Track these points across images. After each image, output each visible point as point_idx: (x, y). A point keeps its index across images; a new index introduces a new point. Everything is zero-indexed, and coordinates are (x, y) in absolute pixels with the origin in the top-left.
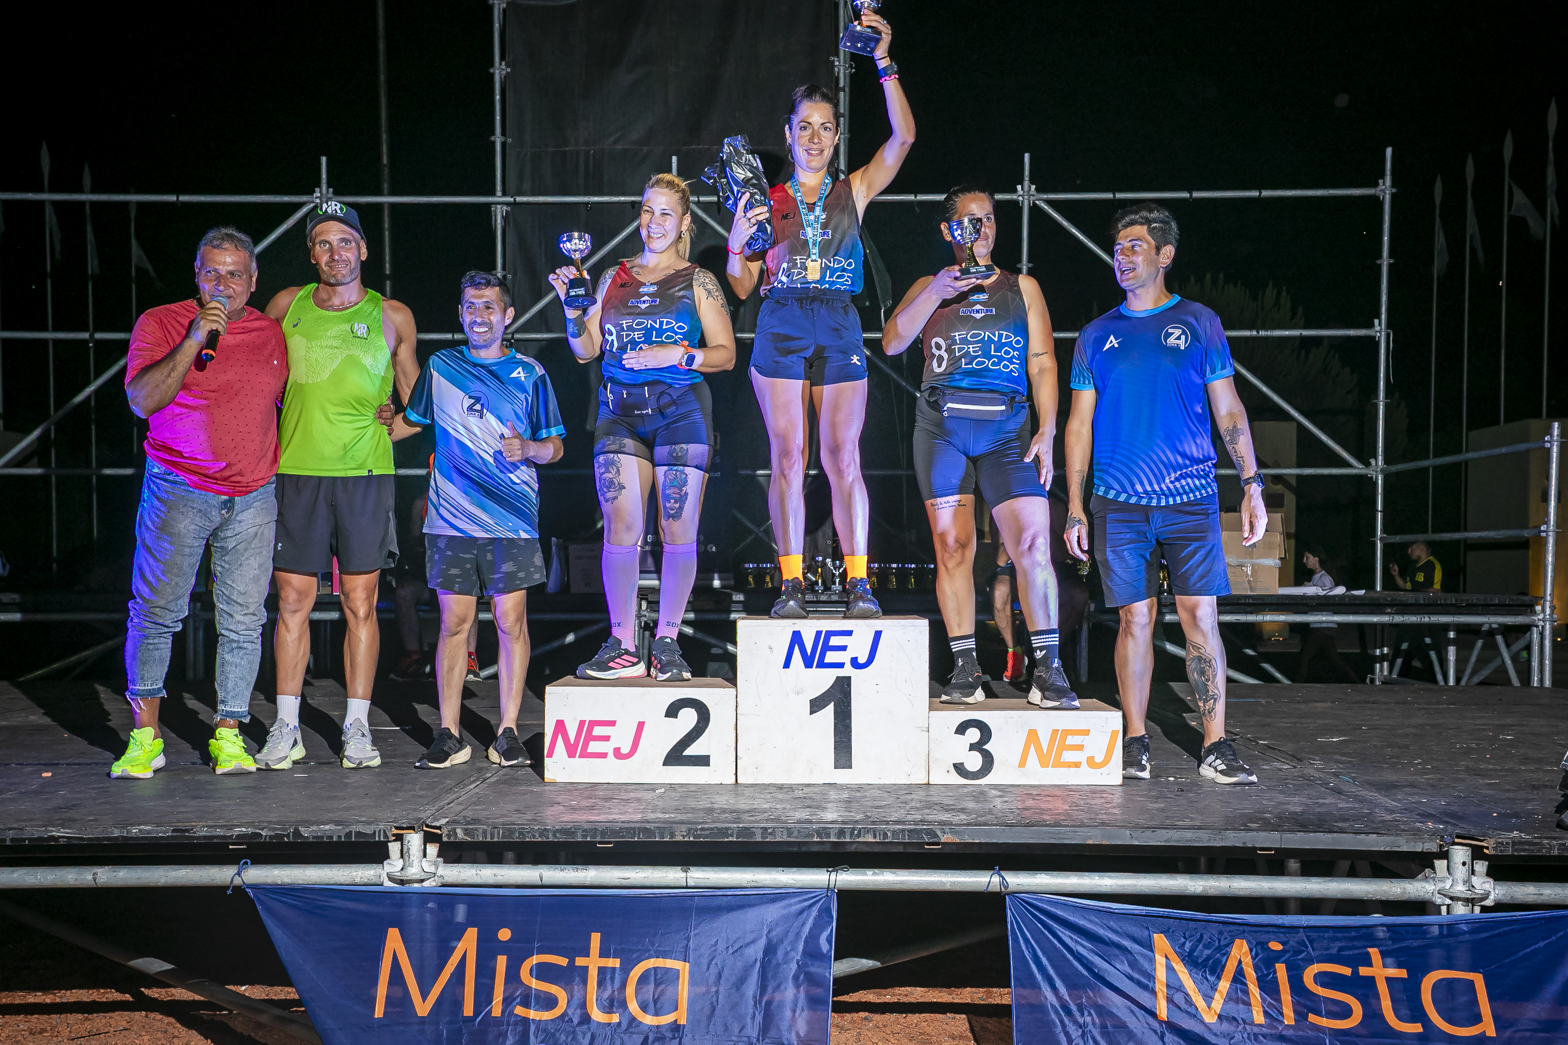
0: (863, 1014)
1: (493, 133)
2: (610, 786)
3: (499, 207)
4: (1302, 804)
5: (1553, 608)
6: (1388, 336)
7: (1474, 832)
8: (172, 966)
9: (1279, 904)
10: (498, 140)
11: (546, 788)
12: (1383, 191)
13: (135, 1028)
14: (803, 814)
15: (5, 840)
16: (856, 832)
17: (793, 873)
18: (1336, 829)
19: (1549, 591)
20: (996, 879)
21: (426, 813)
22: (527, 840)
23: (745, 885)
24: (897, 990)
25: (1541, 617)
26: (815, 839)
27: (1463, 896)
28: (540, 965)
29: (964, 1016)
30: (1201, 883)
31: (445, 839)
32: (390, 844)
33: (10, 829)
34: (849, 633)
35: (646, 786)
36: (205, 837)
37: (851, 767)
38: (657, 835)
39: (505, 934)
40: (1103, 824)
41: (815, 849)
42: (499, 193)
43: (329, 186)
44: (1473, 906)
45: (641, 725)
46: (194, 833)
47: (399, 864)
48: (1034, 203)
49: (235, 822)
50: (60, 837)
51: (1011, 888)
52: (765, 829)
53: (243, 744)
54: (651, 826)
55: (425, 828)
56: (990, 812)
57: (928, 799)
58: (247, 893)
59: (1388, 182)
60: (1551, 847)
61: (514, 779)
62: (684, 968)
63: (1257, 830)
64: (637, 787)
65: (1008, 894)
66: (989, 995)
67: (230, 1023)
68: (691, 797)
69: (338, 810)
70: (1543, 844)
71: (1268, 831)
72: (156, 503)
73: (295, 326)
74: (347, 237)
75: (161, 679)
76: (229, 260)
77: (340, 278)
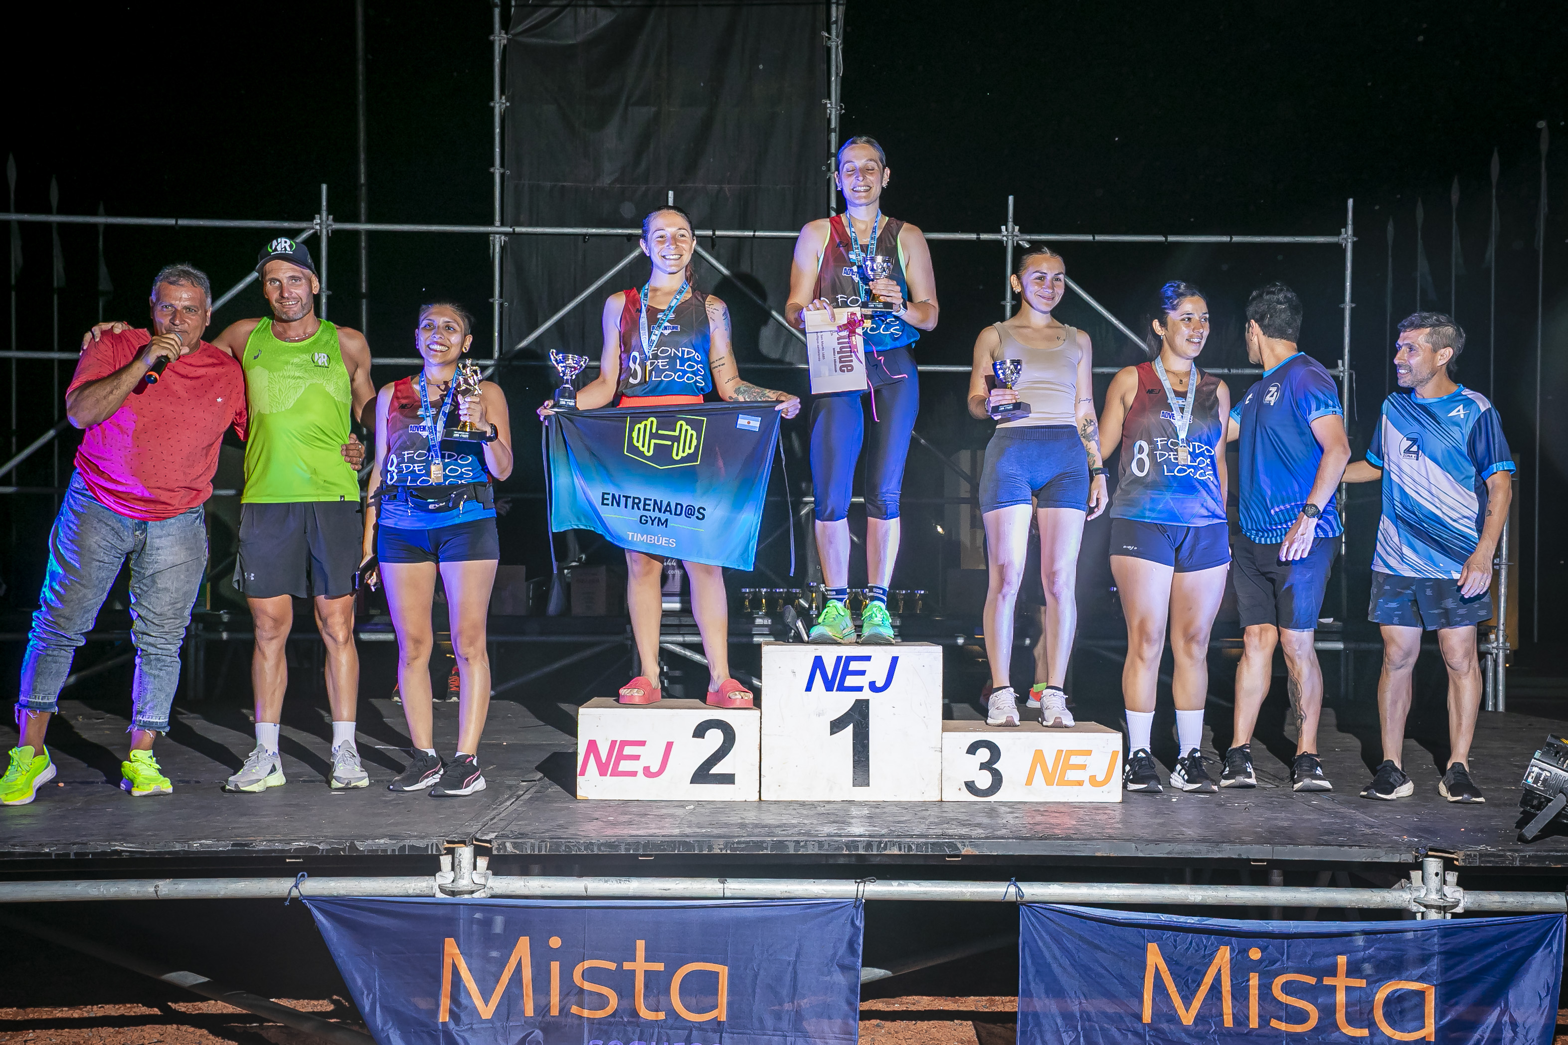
0: (875, 1022)
1: (493, 165)
2: (640, 803)
3: (497, 236)
4: (1288, 819)
5: (1506, 637)
6: (1351, 376)
7: (1444, 846)
8: (207, 979)
9: (1263, 912)
10: (497, 171)
11: (580, 805)
12: (1346, 239)
13: (168, 1040)
14: (832, 829)
15: (69, 854)
16: (882, 845)
17: (824, 884)
18: (1322, 842)
19: (1502, 621)
20: (1012, 890)
21: (473, 828)
22: (574, 852)
23: (779, 895)
24: (905, 999)
25: (1495, 645)
26: (844, 852)
27: (1436, 903)
28: (591, 969)
29: (970, 1023)
30: (1200, 893)
31: (495, 852)
32: (441, 857)
33: (74, 844)
34: (868, 658)
35: (676, 804)
36: (264, 851)
37: (868, 785)
38: (696, 849)
39: (555, 942)
40: (1110, 837)
41: (841, 861)
42: (498, 223)
43: (329, 214)
44: (1445, 913)
45: (669, 745)
46: (254, 847)
47: (451, 875)
48: (1017, 243)
49: (293, 837)
50: (122, 851)
51: (1027, 898)
52: (798, 842)
53: (158, 766)
54: (691, 840)
55: (474, 842)
56: (1004, 826)
57: (945, 815)
58: (304, 904)
59: (1350, 232)
60: (1514, 859)
61: (547, 796)
62: (723, 971)
63: (1251, 843)
64: (667, 804)
65: (1022, 904)
66: (992, 1003)
67: (264, 1034)
68: (720, 813)
69: (392, 824)
70: (1506, 856)
71: (1261, 844)
72: (72, 518)
73: (255, 358)
74: (296, 274)
75: (55, 693)
76: (185, 296)
77: (291, 314)
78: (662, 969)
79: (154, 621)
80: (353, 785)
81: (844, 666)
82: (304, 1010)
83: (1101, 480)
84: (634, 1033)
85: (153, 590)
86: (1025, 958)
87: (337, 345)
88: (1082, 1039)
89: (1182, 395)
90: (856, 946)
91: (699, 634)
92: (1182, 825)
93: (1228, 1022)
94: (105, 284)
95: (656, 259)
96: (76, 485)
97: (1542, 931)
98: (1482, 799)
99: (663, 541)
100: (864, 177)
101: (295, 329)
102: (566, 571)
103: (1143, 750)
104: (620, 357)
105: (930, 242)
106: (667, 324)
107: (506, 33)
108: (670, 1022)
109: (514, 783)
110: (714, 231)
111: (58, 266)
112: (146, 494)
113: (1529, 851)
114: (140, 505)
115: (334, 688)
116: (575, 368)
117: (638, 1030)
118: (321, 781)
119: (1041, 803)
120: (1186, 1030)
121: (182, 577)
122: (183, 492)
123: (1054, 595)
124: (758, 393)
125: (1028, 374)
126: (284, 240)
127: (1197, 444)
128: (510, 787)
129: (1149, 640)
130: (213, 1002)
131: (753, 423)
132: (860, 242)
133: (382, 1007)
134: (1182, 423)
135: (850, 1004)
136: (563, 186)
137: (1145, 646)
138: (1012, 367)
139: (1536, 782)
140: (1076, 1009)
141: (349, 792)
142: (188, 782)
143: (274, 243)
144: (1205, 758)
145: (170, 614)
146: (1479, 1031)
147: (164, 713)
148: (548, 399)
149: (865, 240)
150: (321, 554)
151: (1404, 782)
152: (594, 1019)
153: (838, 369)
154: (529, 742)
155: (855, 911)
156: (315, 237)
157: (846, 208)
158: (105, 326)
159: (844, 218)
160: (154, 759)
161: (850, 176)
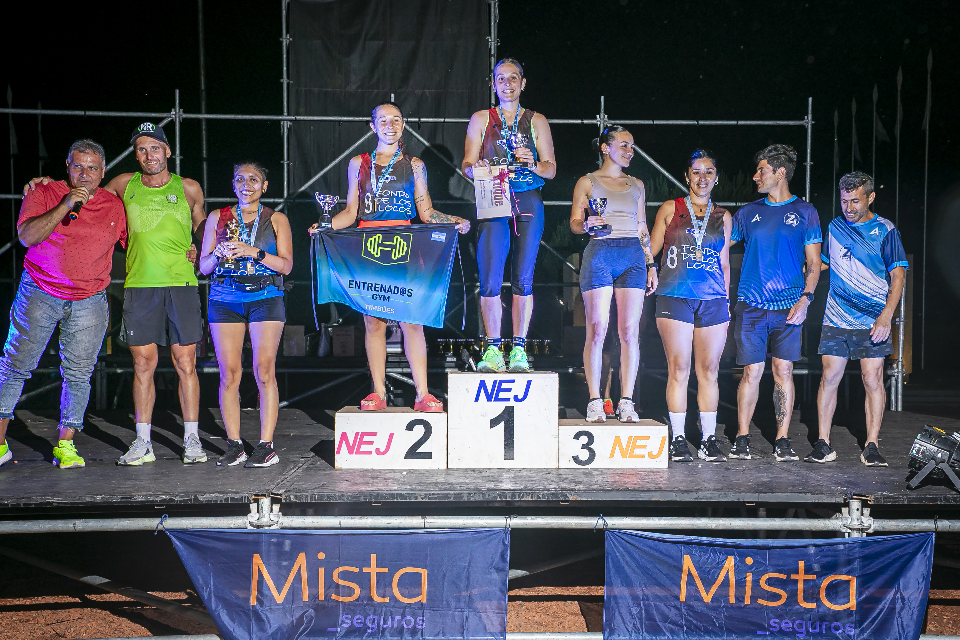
0: (519, 602)
1: (282, 78)
2: (373, 471)
3: (285, 122)
4: (768, 477)
5: (903, 366)
7: (862, 492)
8: (108, 580)
9: (754, 534)
10: (285, 81)
11: (337, 472)
12: (807, 123)
13: (85, 617)
14: (490, 486)
15: (20, 505)
16: (521, 495)
17: (485, 519)
19: (901, 356)
20: (601, 521)
21: (271, 487)
22: (332, 501)
23: (458, 526)
24: (537, 588)
25: (896, 371)
26: (498, 500)
27: (857, 527)
28: (343, 572)
29: (576, 602)
30: (715, 522)
31: (284, 501)
32: (251, 505)
33: (23, 498)
34: (513, 381)
35: (395, 471)
36: (141, 502)
37: (513, 459)
38: (407, 498)
39: (321, 556)
40: (660, 489)
41: (497, 505)
42: (286, 114)
43: (180, 108)
44: (862, 533)
45: (392, 435)
46: (135, 499)
47: (257, 516)
49: (159, 493)
50: (53, 502)
51: (609, 526)
52: (470, 494)
53: (76, 450)
54: (404, 493)
55: (271, 495)
56: (596, 483)
57: (560, 476)
58: (166, 534)
59: (810, 118)
60: (904, 500)
61: (316, 467)
62: (424, 572)
63: (745, 492)
64: (390, 471)
65: (607, 530)
66: (590, 590)
67: (144, 613)
68: (423, 476)
69: (220, 485)
70: (899, 498)
71: (752, 492)
72: (24, 300)
73: (131, 198)
74: (156, 145)
75: (12, 407)
76: (89, 159)
77: (153, 170)
78: (387, 571)
79: (74, 360)
80: (197, 461)
81: (498, 386)
82: (169, 599)
84: (370, 611)
85: (74, 341)
86: (608, 562)
87: (182, 189)
88: (643, 611)
89: (701, 219)
90: (505, 556)
91: (409, 367)
92: (704, 481)
93: (732, 600)
94: (42, 152)
95: (381, 135)
96: (26, 280)
97: (920, 543)
98: (886, 464)
99: (387, 310)
100: (510, 84)
101: (156, 179)
102: (330, 329)
103: (681, 436)
104: (359, 196)
105: (551, 125)
106: (387, 176)
108: (392, 603)
109: (297, 459)
110: (420, 119)
111: (13, 140)
112: (71, 284)
113: (913, 495)
114: (68, 291)
115: (185, 402)
116: (331, 204)
117: (373, 609)
118: (177, 459)
119: (619, 469)
120: (706, 605)
121: (92, 333)
122: (94, 282)
123: (626, 341)
124: (444, 218)
126: (148, 124)
127: (708, 249)
128: (294, 462)
129: (680, 369)
130: (113, 594)
131: (441, 237)
132: (507, 125)
133: (215, 596)
134: (699, 235)
135: (502, 592)
136: (327, 91)
137: (678, 372)
139: (917, 453)
140: (639, 593)
141: (194, 465)
142: (95, 460)
143: (142, 126)
145: (84, 356)
146: (882, 604)
147: (80, 418)
148: (315, 223)
149: (510, 123)
150: (175, 319)
151: (831, 452)
152: (346, 602)
153: (494, 203)
154: (307, 434)
155: (504, 535)
156: (172, 123)
157: (499, 104)
158: (38, 180)
159: (497, 109)
160: (74, 446)
161: (501, 83)
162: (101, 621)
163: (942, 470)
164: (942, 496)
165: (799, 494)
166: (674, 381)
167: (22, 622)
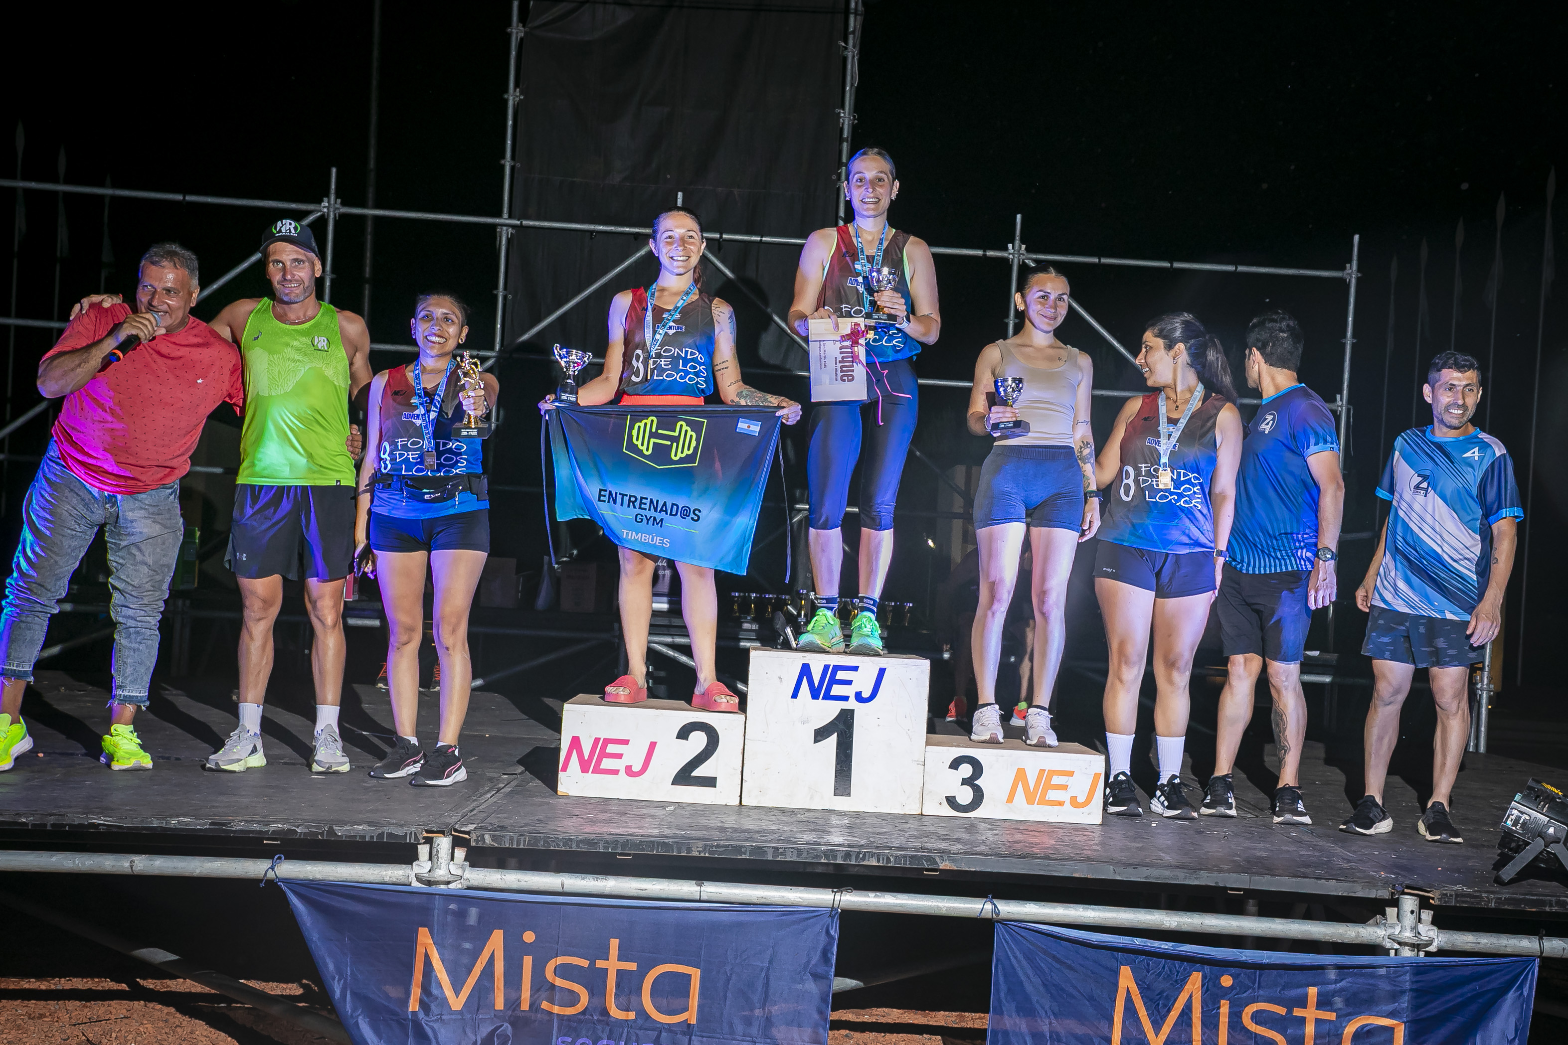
0: (844, 1032)
1: (504, 157)
2: (620, 802)
3: (505, 228)
4: (1267, 850)
5: (1490, 678)
6: (1348, 411)
7: (1421, 883)
8: (177, 957)
10: (508, 164)
11: (560, 800)
12: (1350, 275)
13: (135, 1016)
14: (811, 837)
15: (45, 825)
16: (861, 856)
17: (801, 892)
18: (1299, 874)
20: (989, 907)
21: (453, 819)
22: (552, 848)
23: (755, 901)
24: (875, 1011)
25: (1481, 686)
26: (823, 861)
27: (1410, 941)
28: (563, 965)
29: (939, 1037)
30: (1176, 919)
31: (473, 844)
32: (419, 846)
33: (51, 815)
34: (855, 669)
35: (656, 804)
36: (241, 831)
37: (849, 795)
38: (675, 850)
39: (529, 937)
40: (1089, 859)
41: (819, 870)
42: (506, 215)
43: (337, 197)
44: (1418, 951)
45: (653, 745)
46: (232, 827)
47: (428, 865)
48: (1023, 262)
49: (271, 818)
50: (100, 825)
51: (1003, 915)
52: (777, 849)
53: (139, 741)
54: (670, 841)
55: (453, 833)
56: (984, 842)
57: (925, 828)
58: (279, 887)
59: (1355, 267)
60: (1489, 901)
61: (528, 791)
62: (695, 974)
63: (1229, 871)
64: (647, 804)
65: (998, 922)
66: (962, 1019)
67: (232, 1014)
68: (700, 815)
69: (371, 811)
70: (1481, 897)
71: (1239, 873)
72: (45, 485)
73: (256, 339)
74: (300, 257)
75: (30, 661)
76: (167, 277)
77: (292, 296)
78: (635, 969)
79: (133, 593)
80: (333, 769)
81: (831, 675)
82: (272, 993)
83: (1095, 502)
84: (603, 1032)
86: (997, 975)
87: (337, 329)
89: (1174, 422)
90: (829, 955)
91: (688, 636)
92: (1161, 850)
94: (107, 256)
95: (664, 260)
96: (52, 454)
97: (1513, 974)
98: (1460, 840)
99: (657, 541)
100: (874, 189)
101: (294, 312)
102: (556, 566)
103: (1123, 773)
104: (624, 355)
106: (672, 324)
107: (524, 26)
108: (640, 1022)
109: (495, 775)
110: (721, 234)
111: (63, 235)
113: (1505, 894)
114: (111, 480)
115: (320, 672)
116: (578, 364)
117: (608, 1029)
118: (302, 764)
119: (1021, 821)
121: (159, 550)
122: (156, 469)
123: (1043, 614)
124: (760, 398)
125: (1029, 393)
126: (288, 221)
127: (1182, 471)
128: (491, 779)
129: (1127, 663)
130: (182, 980)
131: (753, 428)
132: (866, 253)
133: (352, 993)
134: (1166, 448)
135: (821, 1012)
136: (573, 182)
137: (1124, 668)
138: (1014, 385)
139: (1515, 824)
140: (1046, 1029)
142: (168, 758)
143: (279, 224)
144: (1185, 785)
145: (148, 587)
147: (144, 688)
148: (550, 394)
149: (871, 251)
151: (1384, 818)
152: (565, 1015)
153: (839, 378)
154: (513, 736)
155: (830, 920)
156: (322, 222)
157: (854, 219)
158: (96, 298)
159: (851, 228)
160: (135, 734)
161: (860, 187)
162: (161, 1024)
163: (1554, 854)
164: (1554, 899)
165: (1315, 880)
166: (1118, 682)
167: (32, 1019)
